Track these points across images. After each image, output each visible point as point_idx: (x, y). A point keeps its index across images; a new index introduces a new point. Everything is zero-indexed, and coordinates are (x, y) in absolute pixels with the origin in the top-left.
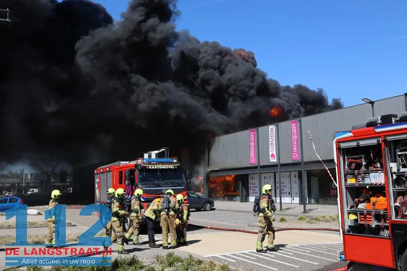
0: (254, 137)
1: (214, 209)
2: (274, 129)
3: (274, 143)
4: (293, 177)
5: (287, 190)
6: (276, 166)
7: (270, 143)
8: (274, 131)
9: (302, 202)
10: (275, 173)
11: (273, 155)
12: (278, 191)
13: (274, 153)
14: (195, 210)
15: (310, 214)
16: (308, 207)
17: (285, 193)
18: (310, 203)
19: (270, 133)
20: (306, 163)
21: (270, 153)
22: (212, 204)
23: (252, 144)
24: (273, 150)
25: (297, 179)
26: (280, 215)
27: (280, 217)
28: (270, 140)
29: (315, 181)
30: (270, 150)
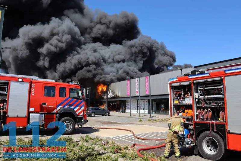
0: (129, 84)
1: (110, 115)
2: (138, 80)
3: (138, 86)
4: (145, 102)
5: (142, 107)
6: (138, 97)
7: (136, 86)
8: (138, 81)
9: (149, 113)
10: (137, 100)
11: (137, 92)
12: (139, 108)
13: (138, 91)
14: (101, 115)
15: (153, 118)
16: (152, 115)
17: (142, 109)
18: (152, 114)
19: (136, 82)
20: (152, 96)
21: (136, 91)
22: (109, 113)
23: (128, 87)
24: (137, 89)
25: (147, 103)
26: (139, 118)
27: (139, 120)
28: (136, 85)
29: (155, 104)
30: (136, 89)
